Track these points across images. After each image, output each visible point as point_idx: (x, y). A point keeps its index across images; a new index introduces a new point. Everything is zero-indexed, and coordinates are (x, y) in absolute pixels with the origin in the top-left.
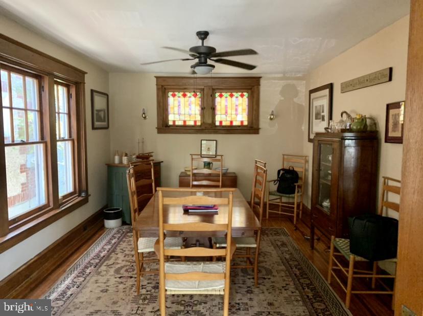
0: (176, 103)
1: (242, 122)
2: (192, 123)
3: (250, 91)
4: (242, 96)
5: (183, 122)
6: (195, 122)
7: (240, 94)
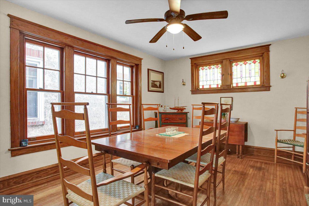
0: (204, 74)
1: (255, 82)
2: (215, 86)
3: (261, 58)
4: (255, 63)
5: (209, 86)
6: (218, 85)
7: (253, 61)
